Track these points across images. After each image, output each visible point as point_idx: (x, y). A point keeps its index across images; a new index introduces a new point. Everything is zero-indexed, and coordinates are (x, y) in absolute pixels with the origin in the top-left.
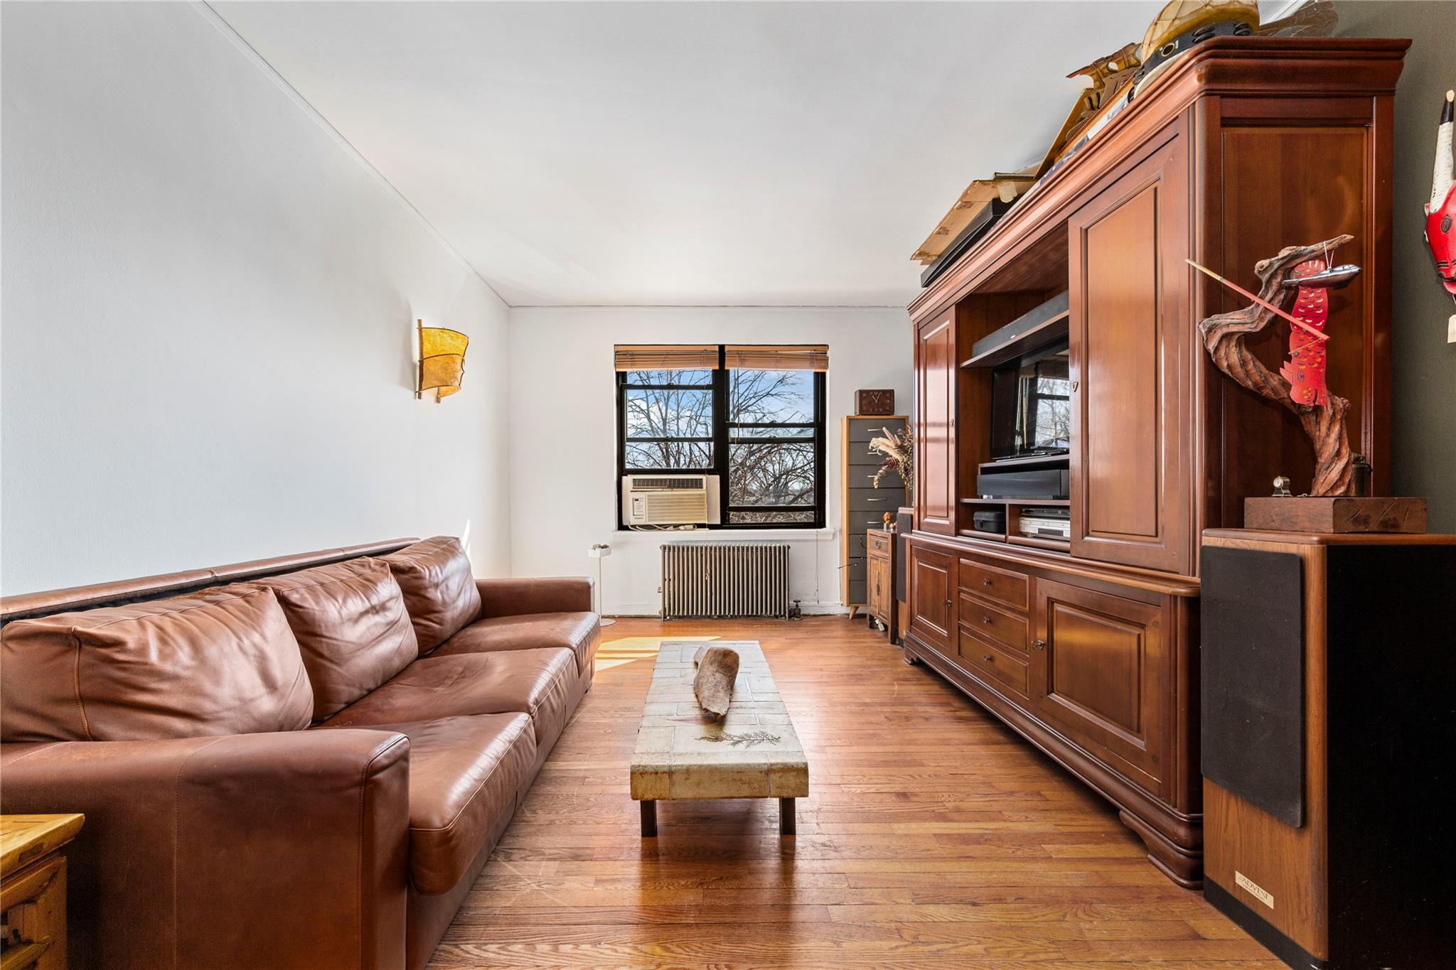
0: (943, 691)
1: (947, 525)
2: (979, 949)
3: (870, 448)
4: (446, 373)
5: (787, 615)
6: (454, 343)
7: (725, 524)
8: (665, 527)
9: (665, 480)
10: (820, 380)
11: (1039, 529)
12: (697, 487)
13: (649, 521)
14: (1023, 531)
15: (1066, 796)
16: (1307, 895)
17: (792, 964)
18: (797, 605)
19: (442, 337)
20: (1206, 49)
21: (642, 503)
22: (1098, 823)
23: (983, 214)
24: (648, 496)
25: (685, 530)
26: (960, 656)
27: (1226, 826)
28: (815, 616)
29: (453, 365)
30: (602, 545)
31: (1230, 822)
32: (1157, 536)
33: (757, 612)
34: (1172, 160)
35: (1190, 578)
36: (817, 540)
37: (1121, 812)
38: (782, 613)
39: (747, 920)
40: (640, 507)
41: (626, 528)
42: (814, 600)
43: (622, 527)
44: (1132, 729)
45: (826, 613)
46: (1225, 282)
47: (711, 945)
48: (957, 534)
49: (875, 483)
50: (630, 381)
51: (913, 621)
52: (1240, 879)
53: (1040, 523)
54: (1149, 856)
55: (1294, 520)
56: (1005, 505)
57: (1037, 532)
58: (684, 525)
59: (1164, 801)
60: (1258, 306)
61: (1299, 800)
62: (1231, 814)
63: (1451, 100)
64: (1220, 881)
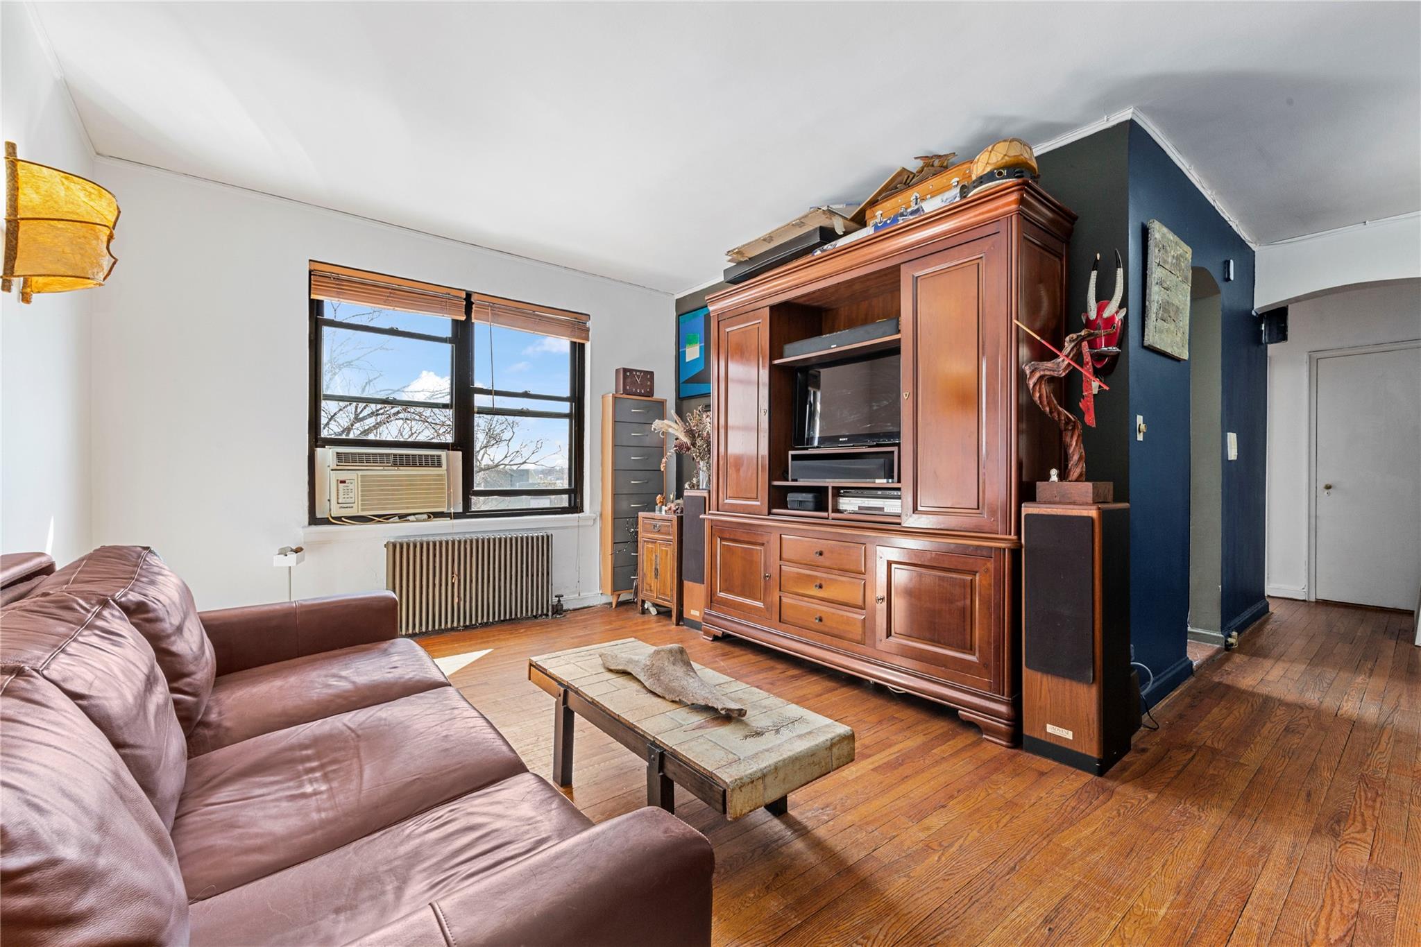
0: (759, 658)
1: (758, 505)
2: (975, 834)
3: (653, 430)
4: (82, 255)
5: (550, 613)
6: (92, 203)
7: (467, 512)
8: (387, 518)
9: (388, 455)
10: (578, 351)
11: (859, 507)
12: (433, 465)
13: (363, 510)
14: (841, 508)
15: (909, 715)
16: (1094, 723)
17: (902, 907)
18: (559, 601)
19: (68, 188)
20: (1018, 185)
21: (351, 486)
22: (940, 726)
23: (808, 235)
24: (362, 476)
25: (418, 521)
26: (781, 624)
27: (1041, 697)
28: (575, 610)
29: (94, 242)
30: (294, 548)
31: (1043, 692)
32: (978, 508)
33: (516, 614)
34: (992, 248)
35: (1008, 537)
36: (579, 526)
37: (960, 712)
38: (545, 612)
39: (836, 895)
40: (346, 492)
41: (325, 521)
42: (574, 593)
43: (314, 520)
44: (965, 648)
45: (586, 605)
46: (1043, 341)
47: (834, 930)
48: (769, 513)
49: (662, 466)
50: (328, 314)
51: (713, 599)
52: (1050, 729)
53: (860, 502)
54: (984, 736)
55: (1069, 496)
56: (827, 487)
57: (857, 509)
58: (414, 514)
59: (995, 693)
60: (1063, 360)
61: (1092, 666)
62: (1043, 687)
63: (1098, 259)
64: (1036, 735)
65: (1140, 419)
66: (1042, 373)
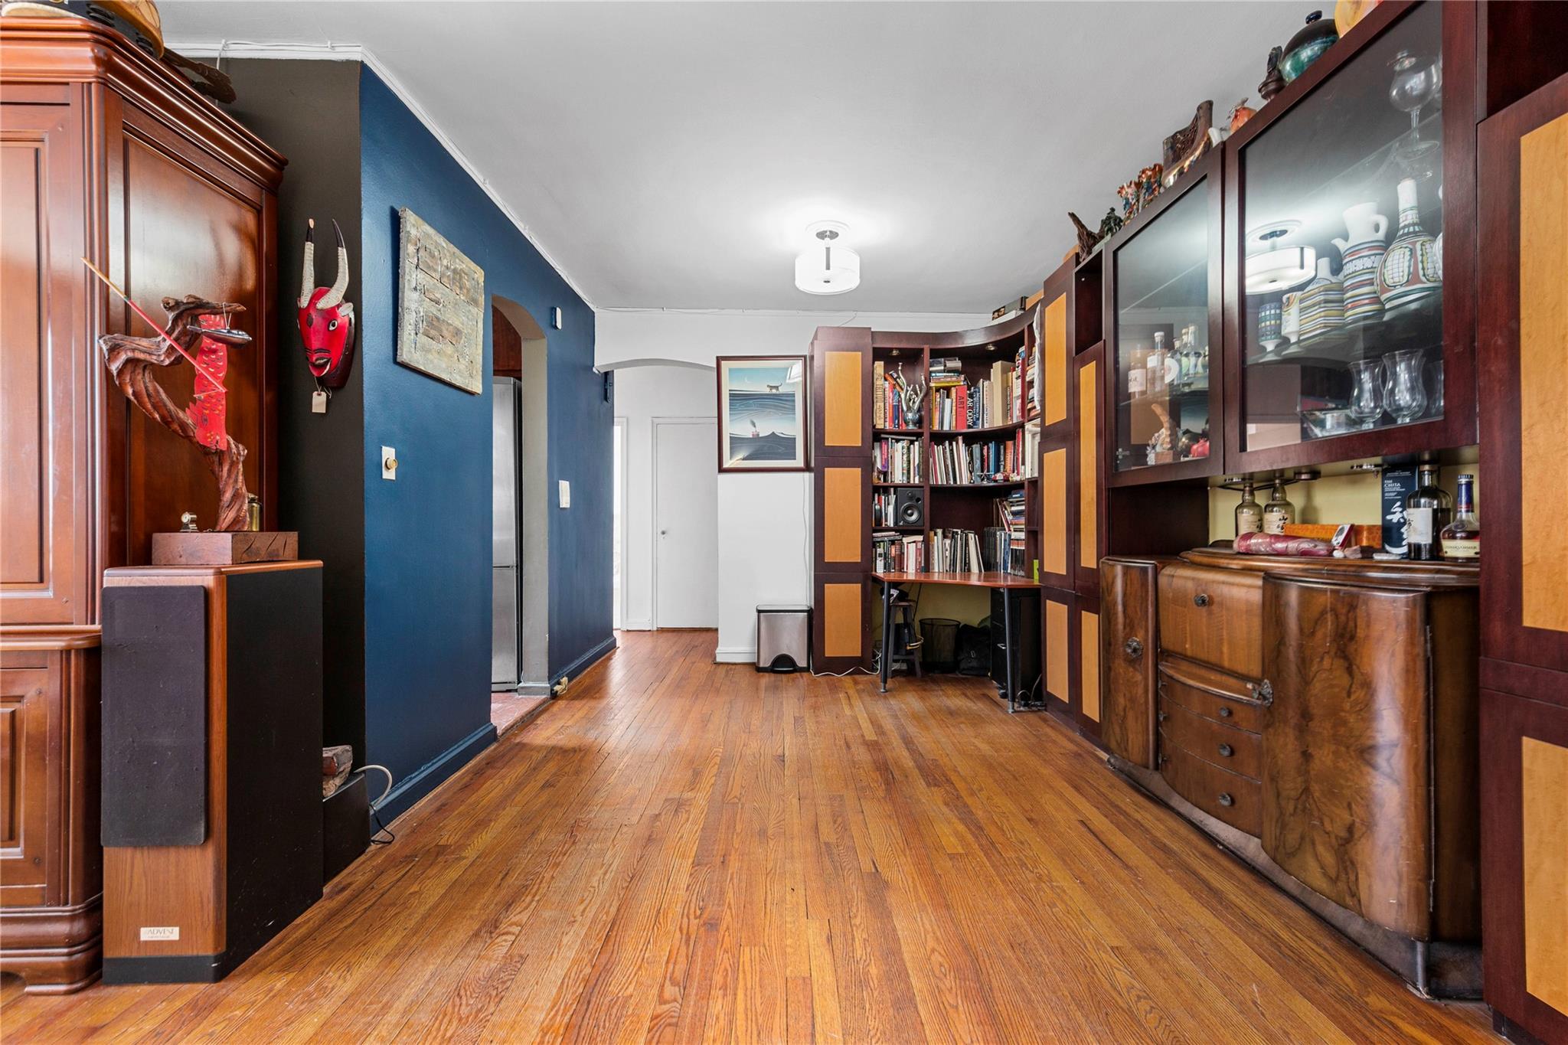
27: (131, 888)
31: (136, 880)
32: (41, 582)
34: (60, 129)
35: (87, 627)
52: (147, 934)
54: (28, 989)
55: (200, 553)
59: (51, 906)
60: (164, 340)
61: (203, 817)
62: (136, 870)
63: (312, 226)
64: (123, 953)
65: (388, 453)
66: (130, 354)
